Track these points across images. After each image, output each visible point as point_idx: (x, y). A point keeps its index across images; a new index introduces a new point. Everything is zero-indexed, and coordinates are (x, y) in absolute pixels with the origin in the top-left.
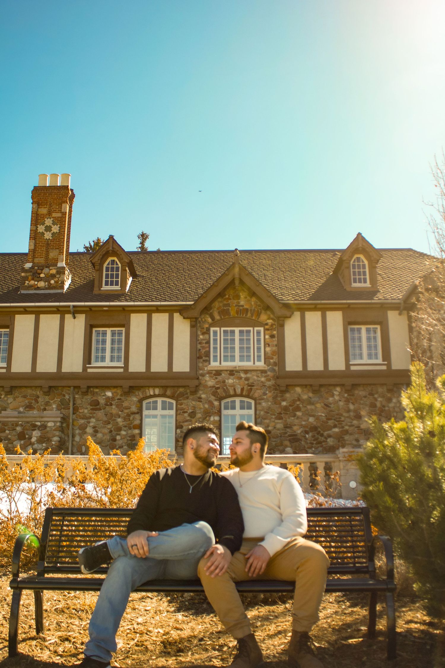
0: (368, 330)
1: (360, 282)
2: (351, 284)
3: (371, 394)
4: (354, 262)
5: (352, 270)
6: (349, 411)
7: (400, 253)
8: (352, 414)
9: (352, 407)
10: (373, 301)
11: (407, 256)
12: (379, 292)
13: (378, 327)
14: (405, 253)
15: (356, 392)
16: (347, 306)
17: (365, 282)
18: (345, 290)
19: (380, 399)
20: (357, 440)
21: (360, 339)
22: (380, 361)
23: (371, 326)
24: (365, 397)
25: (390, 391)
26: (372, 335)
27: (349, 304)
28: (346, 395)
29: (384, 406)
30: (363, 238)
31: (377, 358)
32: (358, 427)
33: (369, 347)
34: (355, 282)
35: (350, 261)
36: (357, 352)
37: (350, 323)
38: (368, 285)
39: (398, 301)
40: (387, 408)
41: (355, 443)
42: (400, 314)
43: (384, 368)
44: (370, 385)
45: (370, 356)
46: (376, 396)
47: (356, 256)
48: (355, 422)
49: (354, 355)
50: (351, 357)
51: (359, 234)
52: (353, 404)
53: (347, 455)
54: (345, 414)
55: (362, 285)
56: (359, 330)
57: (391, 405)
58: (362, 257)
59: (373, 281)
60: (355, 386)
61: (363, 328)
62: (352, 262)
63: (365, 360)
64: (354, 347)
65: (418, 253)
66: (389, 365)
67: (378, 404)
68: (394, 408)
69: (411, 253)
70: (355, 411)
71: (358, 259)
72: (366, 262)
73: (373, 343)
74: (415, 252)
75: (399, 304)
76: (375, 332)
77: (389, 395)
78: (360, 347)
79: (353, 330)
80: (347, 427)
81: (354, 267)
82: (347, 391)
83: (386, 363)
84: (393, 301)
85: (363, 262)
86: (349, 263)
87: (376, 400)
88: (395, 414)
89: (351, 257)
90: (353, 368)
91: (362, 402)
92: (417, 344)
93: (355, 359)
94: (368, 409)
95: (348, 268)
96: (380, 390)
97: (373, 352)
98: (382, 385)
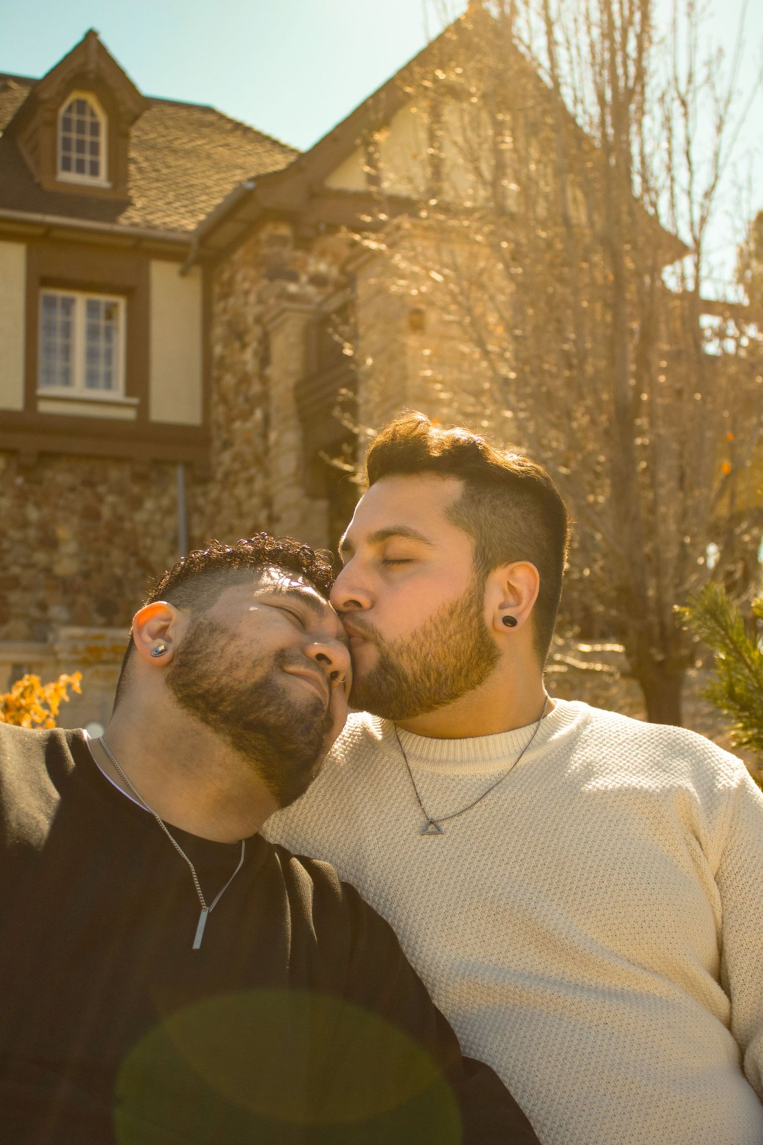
0: (92, 308)
1: (80, 169)
2: (54, 172)
3: (89, 483)
4: (70, 109)
5: (61, 134)
6: (24, 524)
7: (184, 113)
8: (32, 533)
9: (33, 514)
10: (116, 228)
11: (203, 124)
12: (133, 205)
13: (121, 302)
14: (197, 115)
15: (48, 474)
16: (39, 231)
17: (95, 171)
18: (39, 186)
19: (111, 499)
20: (43, 606)
21: (67, 329)
22: (118, 394)
23: (103, 299)
24: (72, 489)
25: (140, 478)
26: (102, 323)
27: (50, 227)
28: (19, 481)
29: (121, 519)
30: (102, 50)
31: (109, 385)
32: (48, 570)
33: (92, 355)
34: (67, 167)
35: (60, 105)
36: (58, 364)
37: (47, 282)
38: (102, 181)
39: (184, 237)
40: (127, 525)
41: (35, 612)
42: (183, 273)
43: (130, 414)
44: (88, 457)
45: (91, 379)
46: (102, 489)
47: (75, 96)
48: (40, 557)
49: (49, 372)
50: (41, 377)
51: (91, 35)
52: (38, 505)
53: (81, 646)
54: (14, 534)
55: (85, 179)
56: (68, 305)
57: (141, 516)
58: (91, 100)
59: (118, 173)
60: (46, 457)
61: (81, 300)
62: (62, 110)
63: (79, 389)
64: (50, 350)
65: (230, 121)
66: (143, 408)
67: (106, 512)
68: (147, 524)
69: (210, 118)
70: (43, 526)
71: (81, 106)
72: (102, 119)
73: (102, 344)
74: (222, 117)
75: (186, 244)
76: (110, 314)
77: (136, 489)
78: (67, 351)
79: (50, 302)
80: (16, 570)
81: (67, 124)
82: (23, 469)
83: (135, 401)
84: (172, 236)
85: (93, 114)
86: (55, 112)
87: (100, 499)
88: (148, 542)
89: (64, 95)
90: (44, 407)
91: (62, 502)
92: (222, 358)
93: (49, 382)
94: (75, 520)
95: (52, 124)
96: (114, 474)
97: (102, 368)
98: (120, 460)
